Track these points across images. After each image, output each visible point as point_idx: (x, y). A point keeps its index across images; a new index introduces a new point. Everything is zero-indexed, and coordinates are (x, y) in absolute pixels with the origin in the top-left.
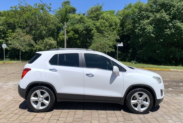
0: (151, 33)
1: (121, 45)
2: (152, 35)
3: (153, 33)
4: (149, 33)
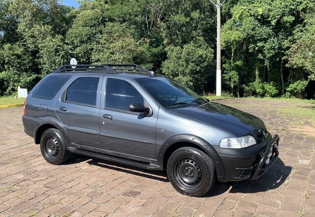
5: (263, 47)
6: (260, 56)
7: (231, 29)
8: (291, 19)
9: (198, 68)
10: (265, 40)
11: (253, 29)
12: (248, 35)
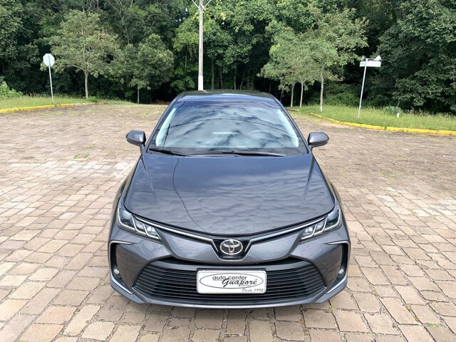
1: (376, 62)
5: (224, 53)
6: (219, 63)
7: (190, 30)
8: (251, 27)
9: (158, 72)
10: (226, 47)
11: (214, 34)
12: (209, 39)
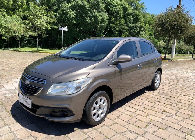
0: (73, 19)
2: (74, 21)
3: (74, 20)
4: (72, 19)
